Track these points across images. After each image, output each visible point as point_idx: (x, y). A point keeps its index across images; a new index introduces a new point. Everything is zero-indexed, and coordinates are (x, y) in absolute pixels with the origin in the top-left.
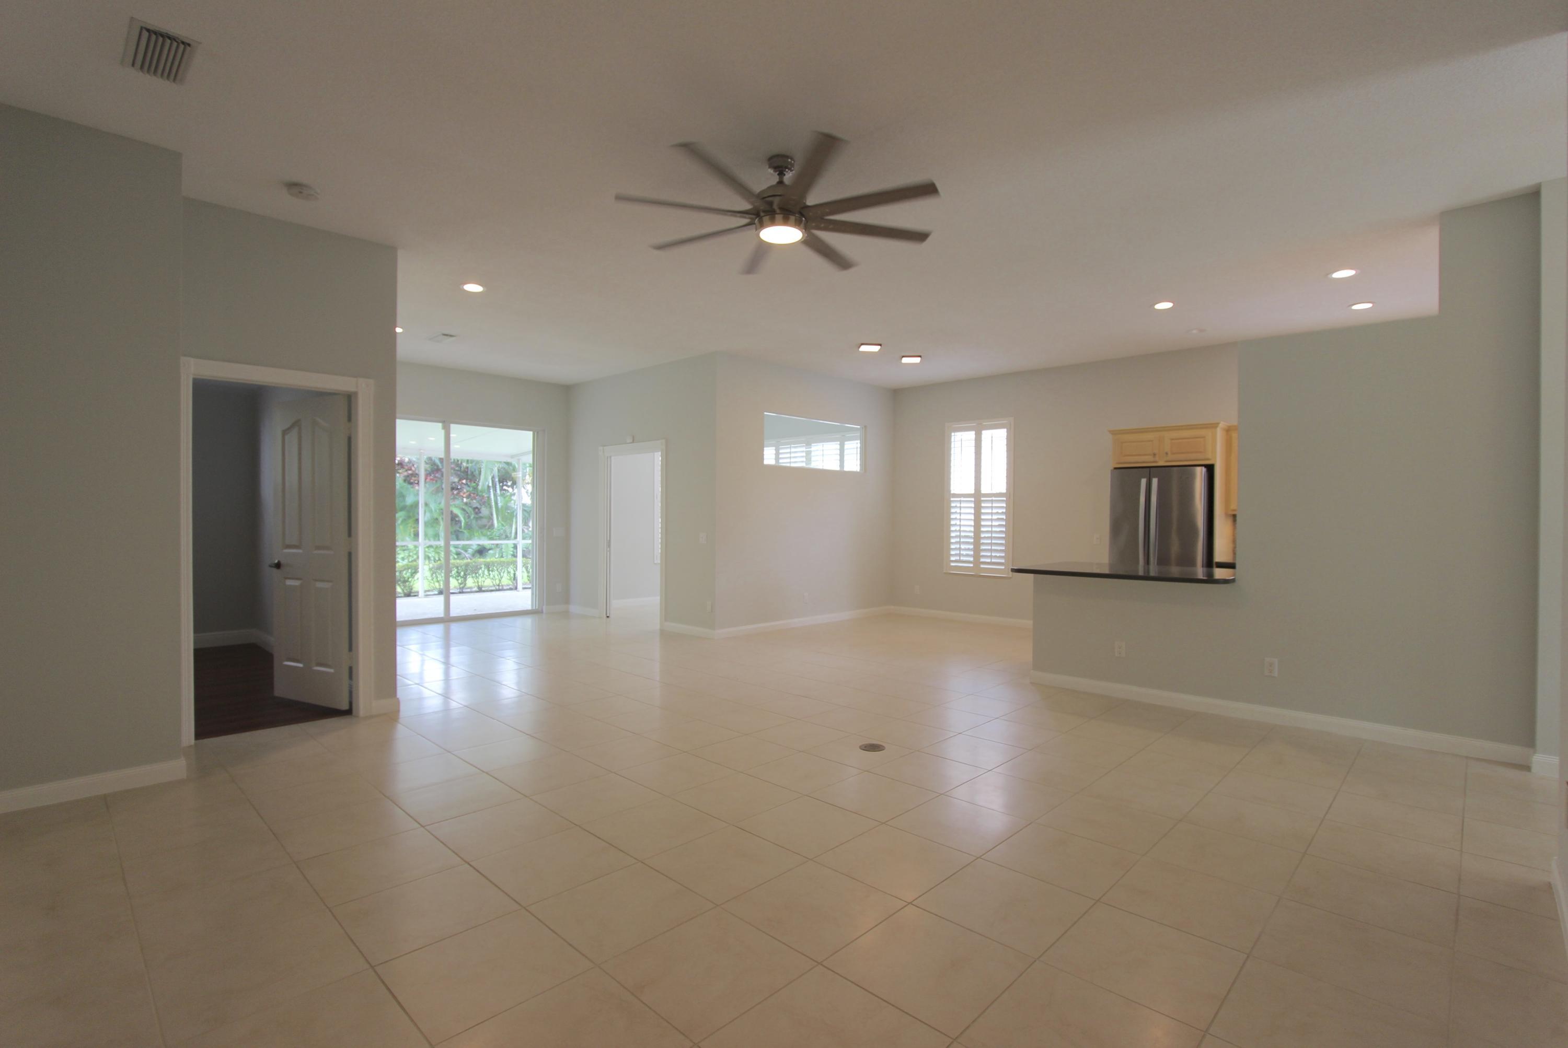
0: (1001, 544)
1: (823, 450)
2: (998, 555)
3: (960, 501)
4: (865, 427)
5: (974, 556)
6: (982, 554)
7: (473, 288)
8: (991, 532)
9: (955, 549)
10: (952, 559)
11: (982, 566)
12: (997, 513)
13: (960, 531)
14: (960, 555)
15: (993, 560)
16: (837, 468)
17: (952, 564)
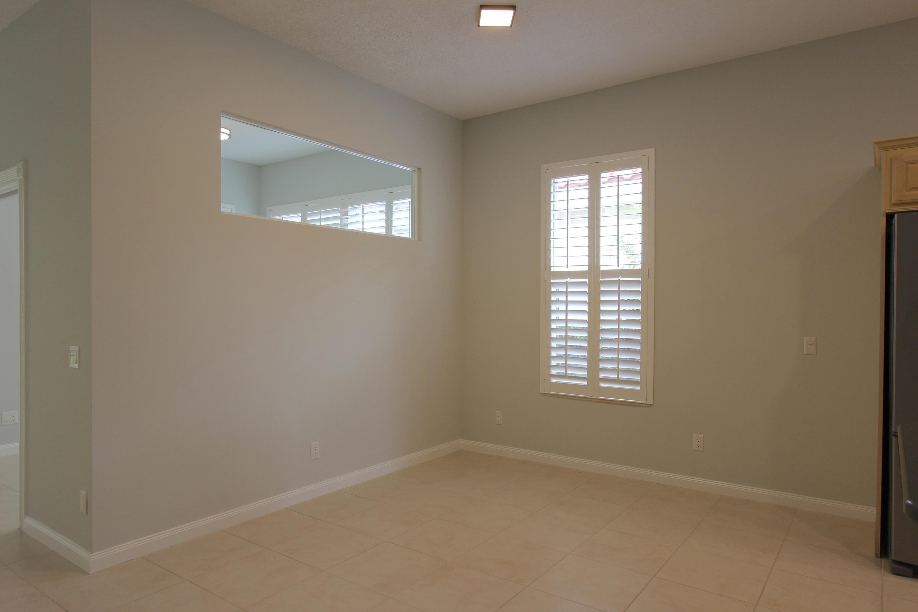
0: (634, 351)
1: (363, 213)
2: (631, 367)
3: (566, 284)
4: (419, 169)
5: (589, 369)
6: (602, 365)
8: (619, 331)
9: (559, 357)
10: (553, 372)
11: (602, 385)
12: (629, 302)
13: (566, 321)
14: (566, 366)
15: (622, 376)
16: (383, 231)
17: (553, 380)
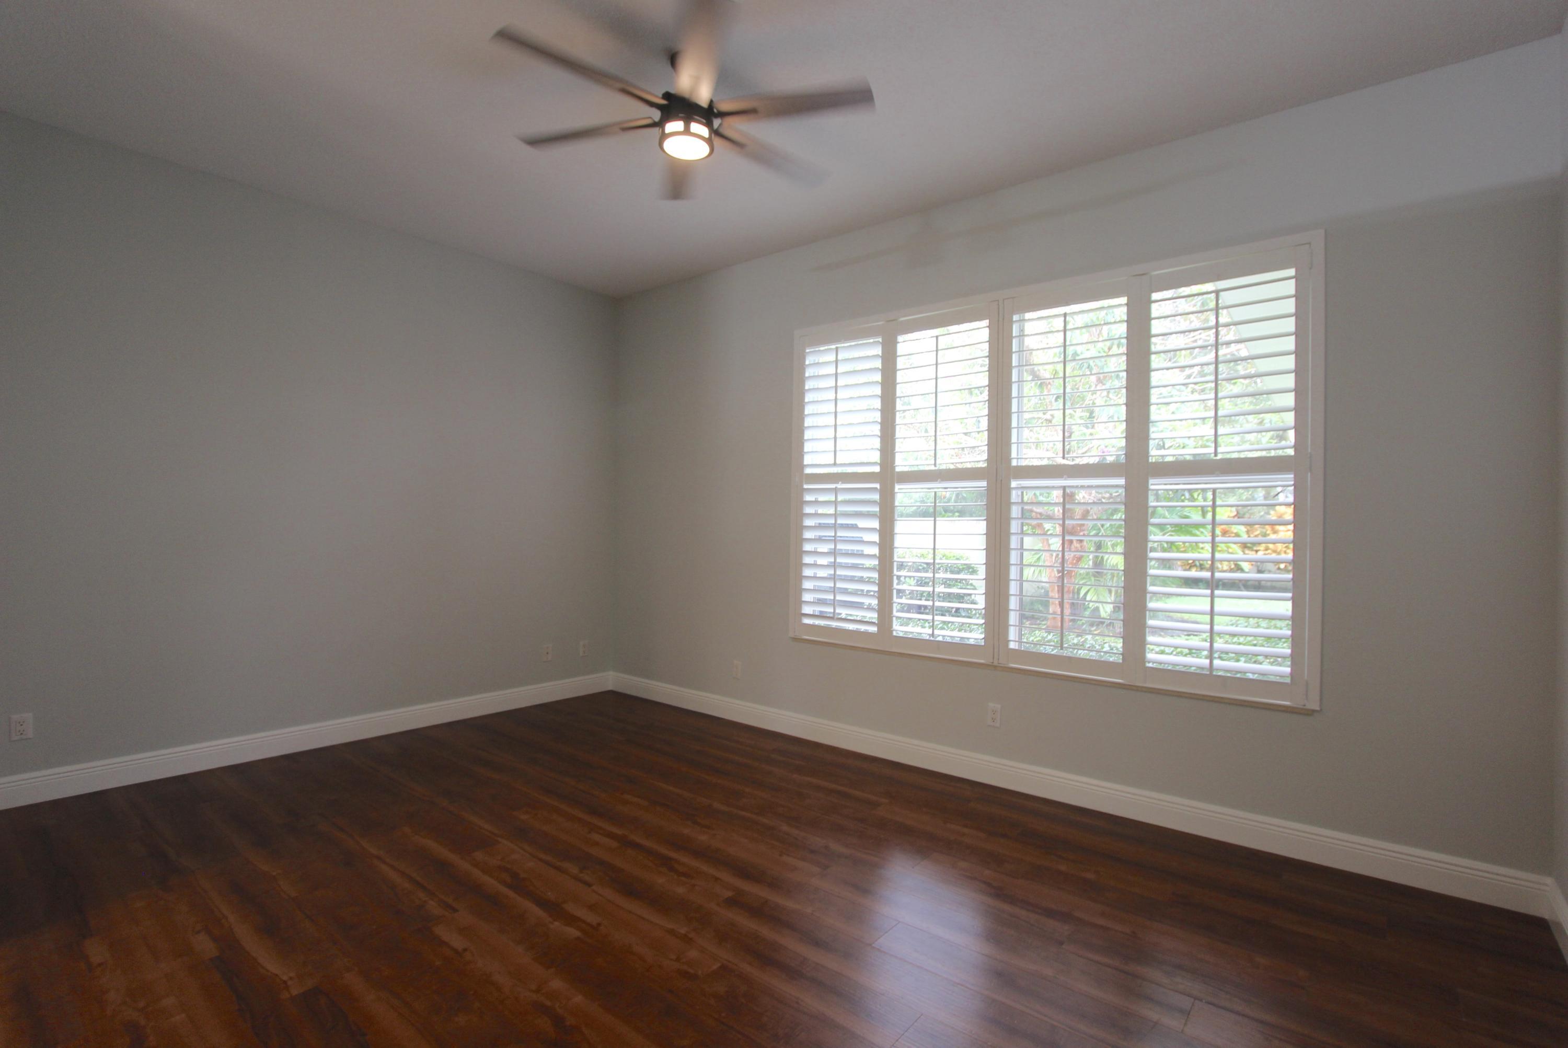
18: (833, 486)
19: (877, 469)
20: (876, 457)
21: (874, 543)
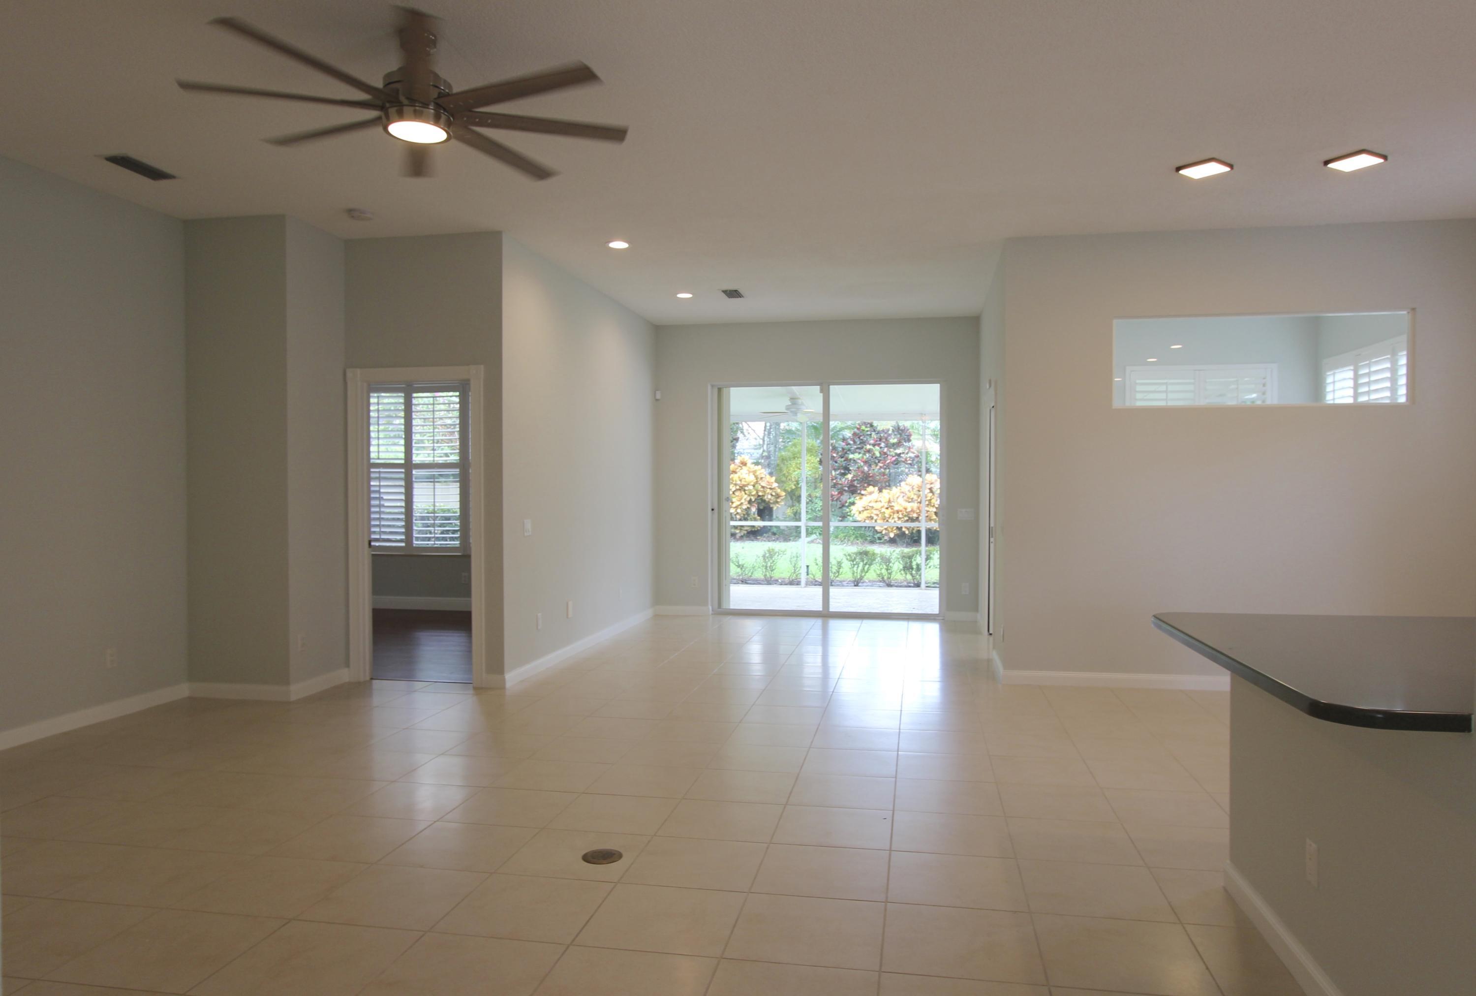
4: (1414, 309)
7: (619, 245)
18: (377, 470)
19: (403, 462)
20: (402, 456)
21: (402, 500)
